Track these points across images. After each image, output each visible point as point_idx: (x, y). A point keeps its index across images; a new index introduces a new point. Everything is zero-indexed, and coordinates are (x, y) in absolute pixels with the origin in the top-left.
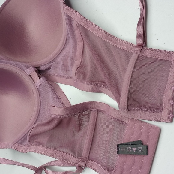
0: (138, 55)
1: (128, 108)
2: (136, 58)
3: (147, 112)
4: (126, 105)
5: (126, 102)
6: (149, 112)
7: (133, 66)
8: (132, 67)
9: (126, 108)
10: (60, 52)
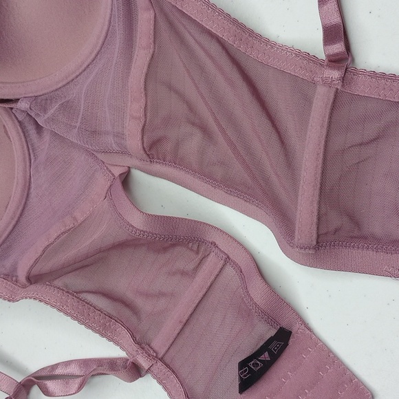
0: (334, 89)
1: (317, 242)
2: (331, 100)
3: (370, 253)
4: (315, 236)
5: (314, 227)
6: (375, 252)
7: (326, 124)
8: (322, 126)
9: (315, 243)
10: (83, 68)
